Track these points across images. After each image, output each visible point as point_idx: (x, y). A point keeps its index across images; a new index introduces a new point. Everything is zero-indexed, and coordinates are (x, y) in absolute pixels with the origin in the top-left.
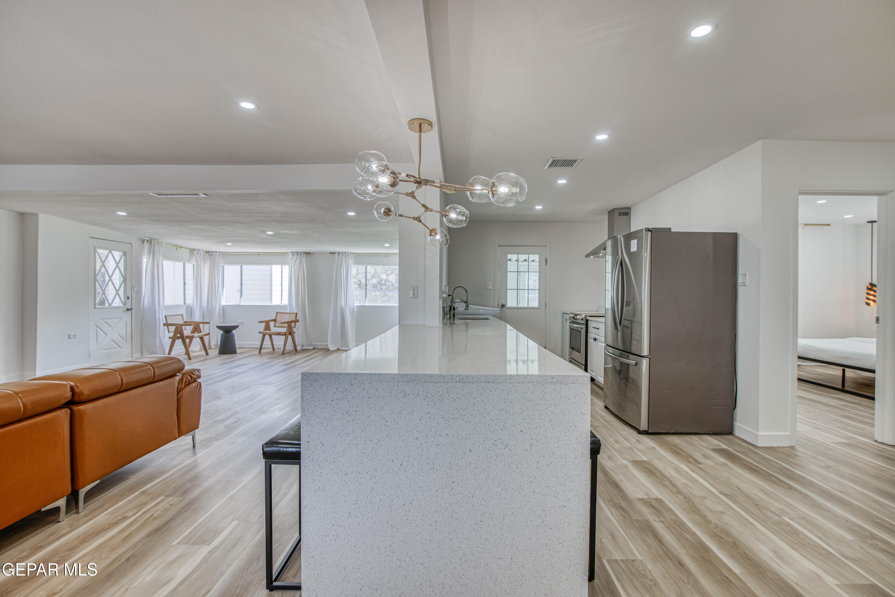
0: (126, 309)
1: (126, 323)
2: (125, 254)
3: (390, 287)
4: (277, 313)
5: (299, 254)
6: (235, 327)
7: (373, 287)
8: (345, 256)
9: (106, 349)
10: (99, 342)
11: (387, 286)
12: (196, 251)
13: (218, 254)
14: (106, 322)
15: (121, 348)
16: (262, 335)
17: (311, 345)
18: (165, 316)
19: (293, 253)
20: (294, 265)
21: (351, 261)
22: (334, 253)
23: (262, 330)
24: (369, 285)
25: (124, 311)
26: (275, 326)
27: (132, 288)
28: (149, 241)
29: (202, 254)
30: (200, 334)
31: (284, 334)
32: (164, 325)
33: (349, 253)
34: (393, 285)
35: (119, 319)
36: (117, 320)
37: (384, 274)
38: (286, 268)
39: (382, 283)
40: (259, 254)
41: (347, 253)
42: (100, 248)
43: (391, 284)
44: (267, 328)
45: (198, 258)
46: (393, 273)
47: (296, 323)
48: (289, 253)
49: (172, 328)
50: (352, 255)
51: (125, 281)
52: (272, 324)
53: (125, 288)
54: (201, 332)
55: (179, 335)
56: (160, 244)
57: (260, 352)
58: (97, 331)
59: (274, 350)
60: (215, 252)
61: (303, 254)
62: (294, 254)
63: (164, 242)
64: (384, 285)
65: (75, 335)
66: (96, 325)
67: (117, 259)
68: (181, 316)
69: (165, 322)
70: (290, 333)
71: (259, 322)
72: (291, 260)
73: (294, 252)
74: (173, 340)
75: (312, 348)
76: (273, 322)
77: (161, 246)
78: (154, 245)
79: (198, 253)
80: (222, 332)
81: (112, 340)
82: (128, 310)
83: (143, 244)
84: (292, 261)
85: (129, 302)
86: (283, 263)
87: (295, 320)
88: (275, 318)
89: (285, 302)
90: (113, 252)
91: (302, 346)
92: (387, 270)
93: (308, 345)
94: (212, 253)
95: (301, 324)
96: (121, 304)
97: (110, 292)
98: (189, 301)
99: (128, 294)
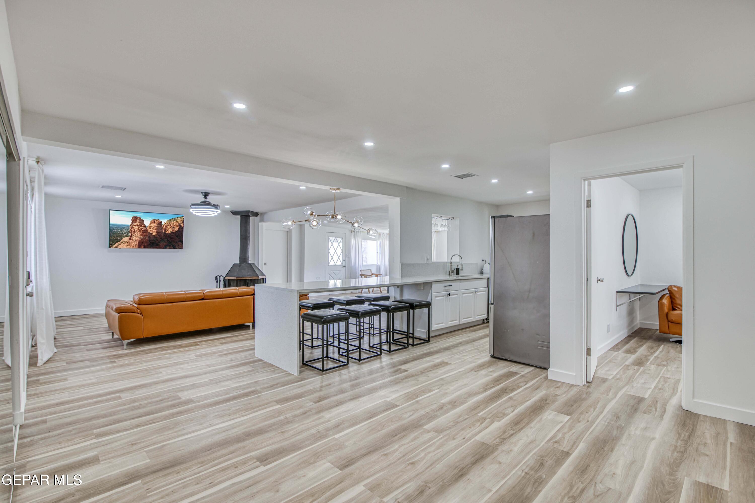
1: (343, 272)
2: (342, 239)
12: (382, 234)
14: (334, 273)
18: (361, 270)
25: (342, 267)
27: (346, 256)
28: (354, 231)
29: (385, 236)
32: (360, 275)
35: (339, 271)
42: (331, 237)
45: (383, 237)
51: (342, 252)
53: (343, 256)
58: (329, 276)
65: (319, 278)
66: (329, 274)
67: (339, 241)
68: (370, 271)
69: (360, 274)
77: (361, 233)
78: (356, 233)
79: (382, 235)
82: (344, 267)
83: (351, 232)
85: (344, 263)
90: (337, 238)
96: (341, 264)
97: (335, 258)
98: (379, 263)
99: (344, 259)
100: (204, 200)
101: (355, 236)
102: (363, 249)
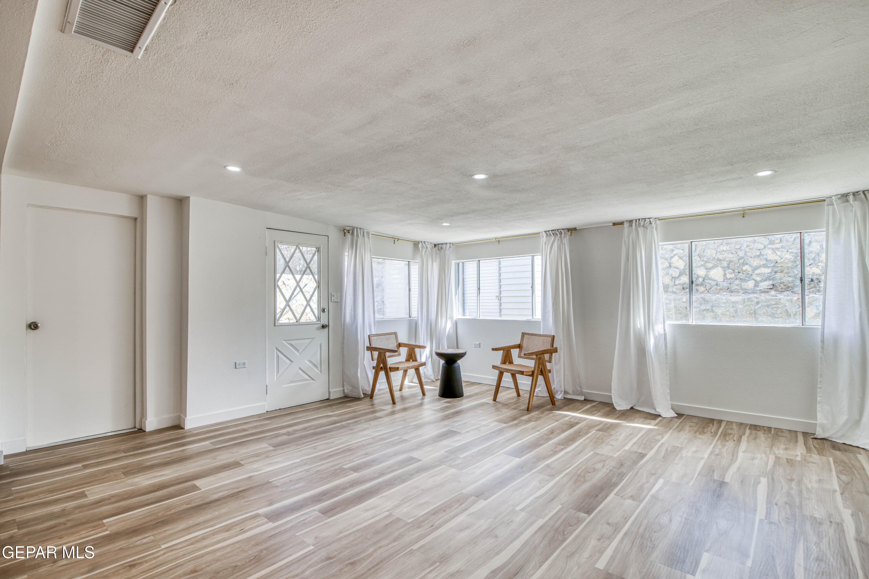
0: (321, 325)
1: (321, 346)
2: (318, 250)
3: (713, 289)
4: (523, 334)
5: (557, 233)
6: (461, 356)
7: (683, 288)
8: (643, 226)
9: (292, 382)
10: (280, 373)
11: (708, 287)
12: (420, 244)
13: (448, 245)
14: (291, 345)
15: (313, 379)
16: (497, 372)
17: (581, 393)
18: (369, 336)
19: (547, 232)
20: (550, 254)
21: (657, 234)
22: (622, 223)
23: (498, 363)
24: (676, 285)
25: (318, 329)
26: (520, 356)
27: (329, 297)
28: (351, 232)
29: (429, 249)
30: (415, 364)
31: (531, 373)
32: (368, 348)
33: (651, 220)
34: (717, 285)
35: (310, 340)
36: (307, 341)
37: (702, 268)
38: (538, 260)
39: (698, 283)
40: (498, 241)
41: (648, 220)
42: (282, 243)
43: (713, 283)
44: (507, 359)
45: (423, 253)
46: (717, 266)
47: (552, 354)
48: (541, 233)
49: (376, 354)
50: (658, 222)
51: (319, 287)
52: (515, 353)
53: (319, 297)
54: (416, 360)
55: (382, 365)
56: (365, 234)
57: (495, 400)
58: (278, 357)
59: (519, 395)
60: (445, 243)
61: (565, 233)
62: (550, 235)
63: (371, 233)
64: (702, 285)
66: (277, 349)
67: (308, 257)
68: (394, 336)
69: (369, 345)
70: (541, 371)
71: (493, 349)
72: (545, 244)
73: (549, 231)
74: (377, 370)
75: (582, 398)
76: (517, 350)
77: (369, 238)
78: (357, 236)
79: (423, 246)
80: (444, 362)
81: (300, 368)
82: (323, 327)
83: (345, 236)
84: (546, 246)
85: (324, 317)
86: (532, 251)
87: (552, 348)
88: (519, 343)
89: (538, 316)
90: (301, 248)
91: (566, 392)
92: (706, 262)
93: (574, 393)
94: (441, 246)
95: (562, 355)
96: (313, 319)
97: (298, 303)
98: (415, 314)
99: (324, 305)
101: (354, 245)
102: (376, 280)
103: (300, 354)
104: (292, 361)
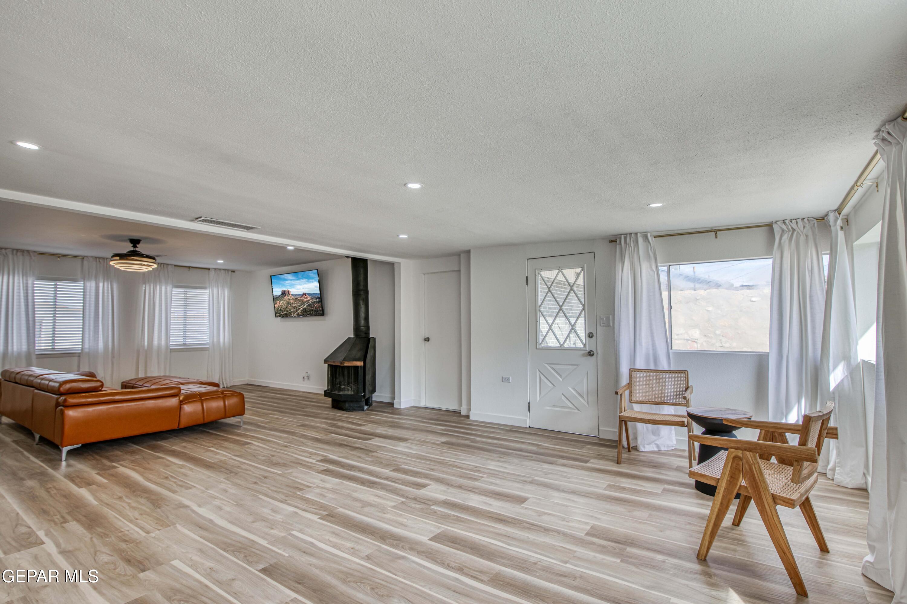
0: (587, 352)
1: (587, 374)
2: (583, 270)
9: (554, 406)
10: (543, 394)
12: (775, 226)
14: (556, 369)
15: (578, 410)
18: (630, 370)
25: (584, 355)
27: (597, 321)
28: (618, 241)
35: (575, 367)
36: (571, 368)
45: (784, 240)
51: (584, 309)
53: (586, 320)
58: (540, 378)
66: (540, 371)
67: (572, 279)
81: (563, 394)
82: (590, 354)
85: (592, 342)
90: (564, 270)
96: (580, 345)
97: (562, 327)
99: (590, 330)
100: (132, 249)
103: (563, 380)
104: (554, 386)
